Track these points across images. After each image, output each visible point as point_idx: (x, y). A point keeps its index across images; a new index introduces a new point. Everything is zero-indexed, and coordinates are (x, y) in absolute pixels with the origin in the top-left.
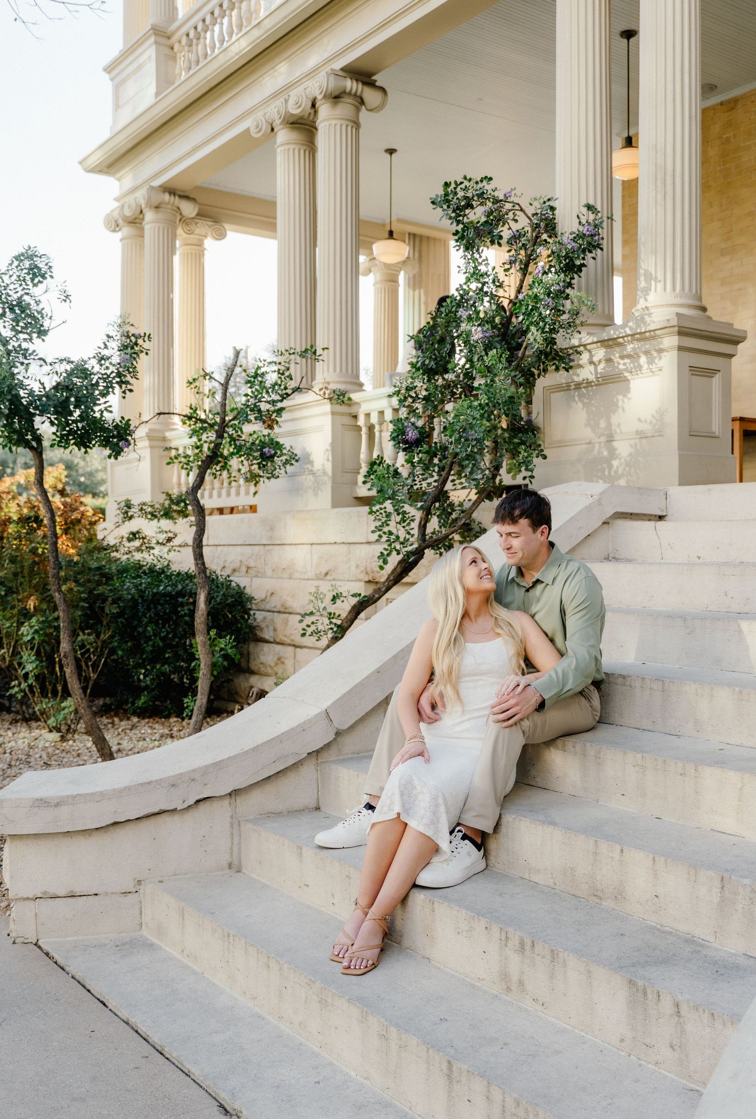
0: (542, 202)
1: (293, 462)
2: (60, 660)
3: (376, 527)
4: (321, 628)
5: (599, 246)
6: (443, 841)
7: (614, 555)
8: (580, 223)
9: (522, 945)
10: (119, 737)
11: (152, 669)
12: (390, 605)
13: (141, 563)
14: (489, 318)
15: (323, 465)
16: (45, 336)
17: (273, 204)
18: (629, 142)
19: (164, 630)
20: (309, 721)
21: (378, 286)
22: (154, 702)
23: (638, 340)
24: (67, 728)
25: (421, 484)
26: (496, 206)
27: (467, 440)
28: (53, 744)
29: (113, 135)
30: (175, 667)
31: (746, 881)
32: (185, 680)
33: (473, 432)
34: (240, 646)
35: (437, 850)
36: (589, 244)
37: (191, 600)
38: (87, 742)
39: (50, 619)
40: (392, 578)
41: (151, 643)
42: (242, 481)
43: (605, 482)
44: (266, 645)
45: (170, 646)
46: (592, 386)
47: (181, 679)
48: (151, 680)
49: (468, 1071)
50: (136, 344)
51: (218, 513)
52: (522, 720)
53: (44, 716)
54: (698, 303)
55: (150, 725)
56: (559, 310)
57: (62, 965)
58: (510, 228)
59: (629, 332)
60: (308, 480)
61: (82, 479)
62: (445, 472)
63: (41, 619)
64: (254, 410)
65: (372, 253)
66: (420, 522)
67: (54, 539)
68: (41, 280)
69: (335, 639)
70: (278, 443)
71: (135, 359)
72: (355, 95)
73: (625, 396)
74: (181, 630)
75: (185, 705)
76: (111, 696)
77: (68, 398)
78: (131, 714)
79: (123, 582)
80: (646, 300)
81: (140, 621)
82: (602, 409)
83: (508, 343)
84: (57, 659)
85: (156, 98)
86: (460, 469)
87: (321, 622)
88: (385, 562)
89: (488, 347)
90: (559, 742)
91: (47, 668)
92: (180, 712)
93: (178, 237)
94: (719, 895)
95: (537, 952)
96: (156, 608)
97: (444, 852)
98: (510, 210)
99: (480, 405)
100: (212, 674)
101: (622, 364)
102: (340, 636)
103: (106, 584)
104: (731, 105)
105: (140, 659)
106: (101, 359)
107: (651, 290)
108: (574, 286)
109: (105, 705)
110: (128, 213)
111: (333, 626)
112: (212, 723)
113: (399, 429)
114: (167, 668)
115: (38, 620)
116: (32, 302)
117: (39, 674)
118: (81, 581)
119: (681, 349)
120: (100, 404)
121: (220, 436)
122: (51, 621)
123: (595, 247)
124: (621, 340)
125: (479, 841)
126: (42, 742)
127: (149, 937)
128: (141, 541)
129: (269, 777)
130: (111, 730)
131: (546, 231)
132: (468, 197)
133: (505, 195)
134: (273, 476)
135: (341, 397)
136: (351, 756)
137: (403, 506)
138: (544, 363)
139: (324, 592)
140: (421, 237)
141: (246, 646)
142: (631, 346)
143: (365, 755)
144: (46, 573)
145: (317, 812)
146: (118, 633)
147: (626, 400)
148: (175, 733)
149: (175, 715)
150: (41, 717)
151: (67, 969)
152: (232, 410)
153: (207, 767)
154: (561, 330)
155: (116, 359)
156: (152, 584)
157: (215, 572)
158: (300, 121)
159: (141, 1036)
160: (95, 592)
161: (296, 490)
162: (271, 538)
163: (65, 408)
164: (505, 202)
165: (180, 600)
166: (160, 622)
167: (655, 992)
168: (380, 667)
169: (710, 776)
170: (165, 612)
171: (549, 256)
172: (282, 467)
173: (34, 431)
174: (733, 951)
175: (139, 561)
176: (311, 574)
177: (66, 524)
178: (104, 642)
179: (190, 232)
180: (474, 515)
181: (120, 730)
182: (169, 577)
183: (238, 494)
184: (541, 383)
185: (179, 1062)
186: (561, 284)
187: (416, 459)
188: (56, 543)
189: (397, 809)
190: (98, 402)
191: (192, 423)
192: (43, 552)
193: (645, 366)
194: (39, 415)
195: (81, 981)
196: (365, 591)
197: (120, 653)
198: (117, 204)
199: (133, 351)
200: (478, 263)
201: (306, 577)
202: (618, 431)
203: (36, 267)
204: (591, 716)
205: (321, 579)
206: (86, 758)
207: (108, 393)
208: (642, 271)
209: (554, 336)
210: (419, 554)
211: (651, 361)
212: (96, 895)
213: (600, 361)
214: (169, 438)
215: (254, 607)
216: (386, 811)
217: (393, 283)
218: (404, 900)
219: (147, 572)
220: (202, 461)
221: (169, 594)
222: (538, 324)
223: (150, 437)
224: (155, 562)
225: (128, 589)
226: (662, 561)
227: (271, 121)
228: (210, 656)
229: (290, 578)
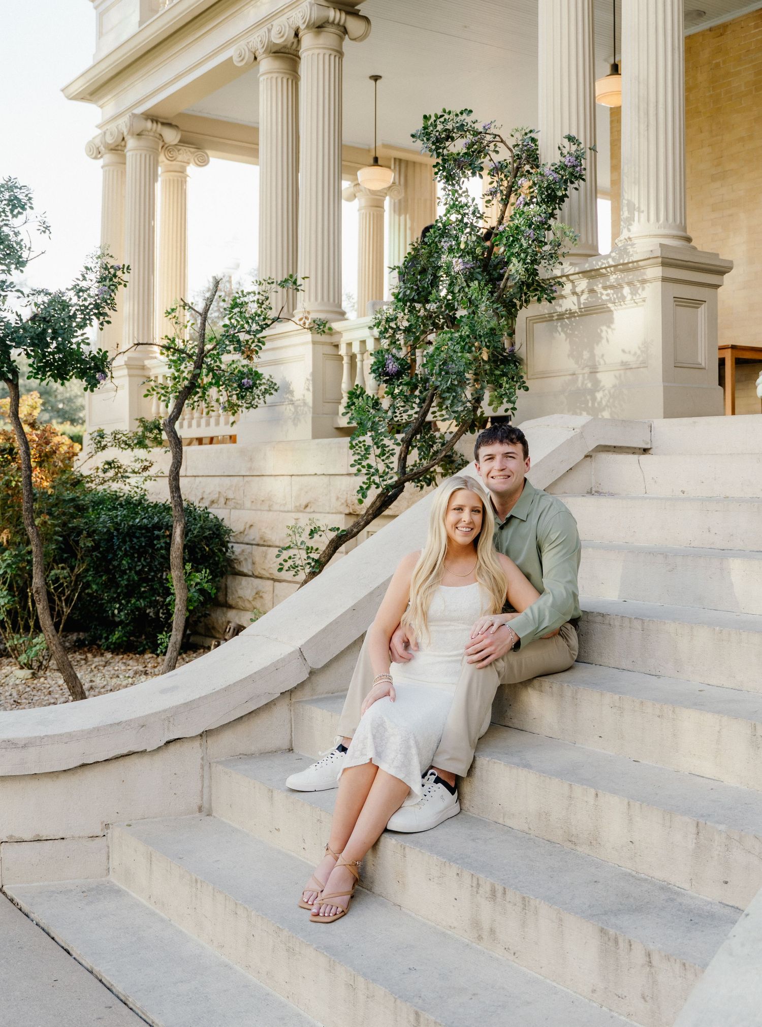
0: (523, 133)
1: (273, 391)
2: (32, 595)
3: (355, 461)
4: (298, 562)
5: (581, 177)
6: (415, 783)
7: (597, 489)
8: (561, 154)
9: (493, 892)
10: (92, 674)
11: (127, 604)
12: (371, 538)
13: (118, 494)
14: (471, 249)
15: (304, 396)
16: (23, 267)
17: (255, 130)
18: (615, 69)
19: (140, 563)
20: (283, 660)
21: (363, 211)
22: (128, 638)
23: (622, 271)
24: (38, 664)
25: (402, 416)
26: (476, 138)
27: (447, 373)
28: (23, 682)
29: (96, 62)
30: (151, 602)
31: (722, 827)
32: (161, 615)
33: (454, 365)
34: (217, 579)
35: (409, 793)
36: (572, 174)
37: (168, 533)
38: (58, 679)
39: (23, 552)
40: (371, 512)
41: (126, 577)
42: (221, 411)
43: (588, 414)
44: (244, 578)
45: (146, 580)
46: (575, 317)
47: (157, 613)
48: (126, 614)
49: (435, 1023)
50: (115, 276)
51: (197, 443)
52: (497, 660)
53: (16, 652)
54: (683, 234)
55: (124, 661)
56: (541, 242)
57: (26, 912)
58: (491, 160)
59: (612, 263)
60: (288, 410)
61: (61, 406)
62: (426, 404)
63: (14, 553)
64: (233, 341)
65: (357, 179)
66: (400, 455)
67: (28, 472)
68: (21, 211)
69: (313, 574)
70: (256, 373)
71: (113, 291)
72: (338, 24)
73: (609, 327)
74: (156, 563)
75: (159, 642)
76: (84, 631)
77: (45, 331)
78: (105, 650)
79: (99, 514)
80: (629, 230)
81: (115, 555)
82: (586, 340)
83: (489, 274)
84: (30, 594)
85: (139, 27)
86: (441, 401)
87: (298, 556)
88: (364, 496)
89: (470, 278)
90: (536, 682)
91: (20, 603)
92: (154, 647)
93: (160, 164)
94: (695, 841)
95: (508, 900)
96: (131, 541)
97: (417, 795)
98: (491, 142)
99: (461, 337)
100: (187, 609)
101: (605, 295)
102: (317, 571)
103: (82, 517)
104: (721, 31)
105: (114, 593)
106: (79, 291)
107: (634, 221)
108: (557, 217)
109: (78, 640)
110: (110, 140)
111: (310, 561)
112: (187, 659)
113: (379, 361)
114: (142, 603)
115: (11, 554)
116: (11, 234)
117: (11, 610)
118: (56, 513)
119: (665, 279)
120: (77, 337)
121: (198, 366)
122: (24, 555)
123: (577, 178)
124: (604, 271)
125: (452, 784)
126: (13, 680)
127: (116, 882)
128: (116, 470)
129: (242, 717)
130: (84, 667)
131: (528, 163)
132: (448, 129)
133: (484, 127)
134: (252, 406)
135: (321, 327)
136: (326, 696)
137: (383, 440)
138: (526, 294)
139: (303, 526)
140: (407, 162)
141: (223, 580)
142: (614, 276)
143: (338, 695)
144: (19, 507)
145: (290, 754)
146: (93, 567)
147: (609, 331)
148: (149, 670)
149: (149, 651)
150: (12, 654)
151: (32, 916)
152: (211, 340)
153: (177, 707)
154: (543, 261)
155: (94, 291)
156: (128, 516)
157: (192, 504)
158: (282, 50)
159: (105, 986)
160: (70, 525)
161: (276, 421)
162: (250, 469)
163: (42, 339)
164: (486, 133)
165: (156, 532)
166: (136, 555)
167: (627, 941)
168: (355, 605)
169: (689, 719)
170: (141, 546)
171: (530, 187)
172: (261, 397)
173: (10, 363)
174: (709, 899)
175: (116, 492)
176: (290, 507)
177: (40, 456)
178: (78, 576)
179: (173, 159)
180: (456, 447)
181: (93, 666)
182: (145, 509)
183: (217, 423)
184: (523, 315)
185: (143, 1013)
186: (543, 215)
187: (397, 391)
188: (30, 477)
189: (370, 754)
190: (75, 334)
191: (169, 353)
192: (17, 486)
193: (629, 297)
194: (15, 347)
195: (46, 928)
196: (344, 524)
197: (94, 587)
198: (99, 131)
199: (111, 283)
200: (459, 194)
201: (286, 509)
202: (602, 362)
203: (16, 198)
204: (568, 655)
205: (301, 512)
206: (57, 696)
207: (85, 325)
208: (625, 202)
209: (536, 267)
210: (398, 488)
211: (634, 293)
212: (63, 839)
213: (583, 292)
214: (149, 366)
215: (232, 539)
216: (358, 755)
217: (379, 209)
218: (375, 846)
219: (124, 503)
220: (179, 392)
221: (145, 527)
222: (519, 255)
223: (128, 366)
224: (132, 493)
225: (104, 522)
226: (645, 495)
227: (254, 50)
228: (186, 591)
229: (270, 510)
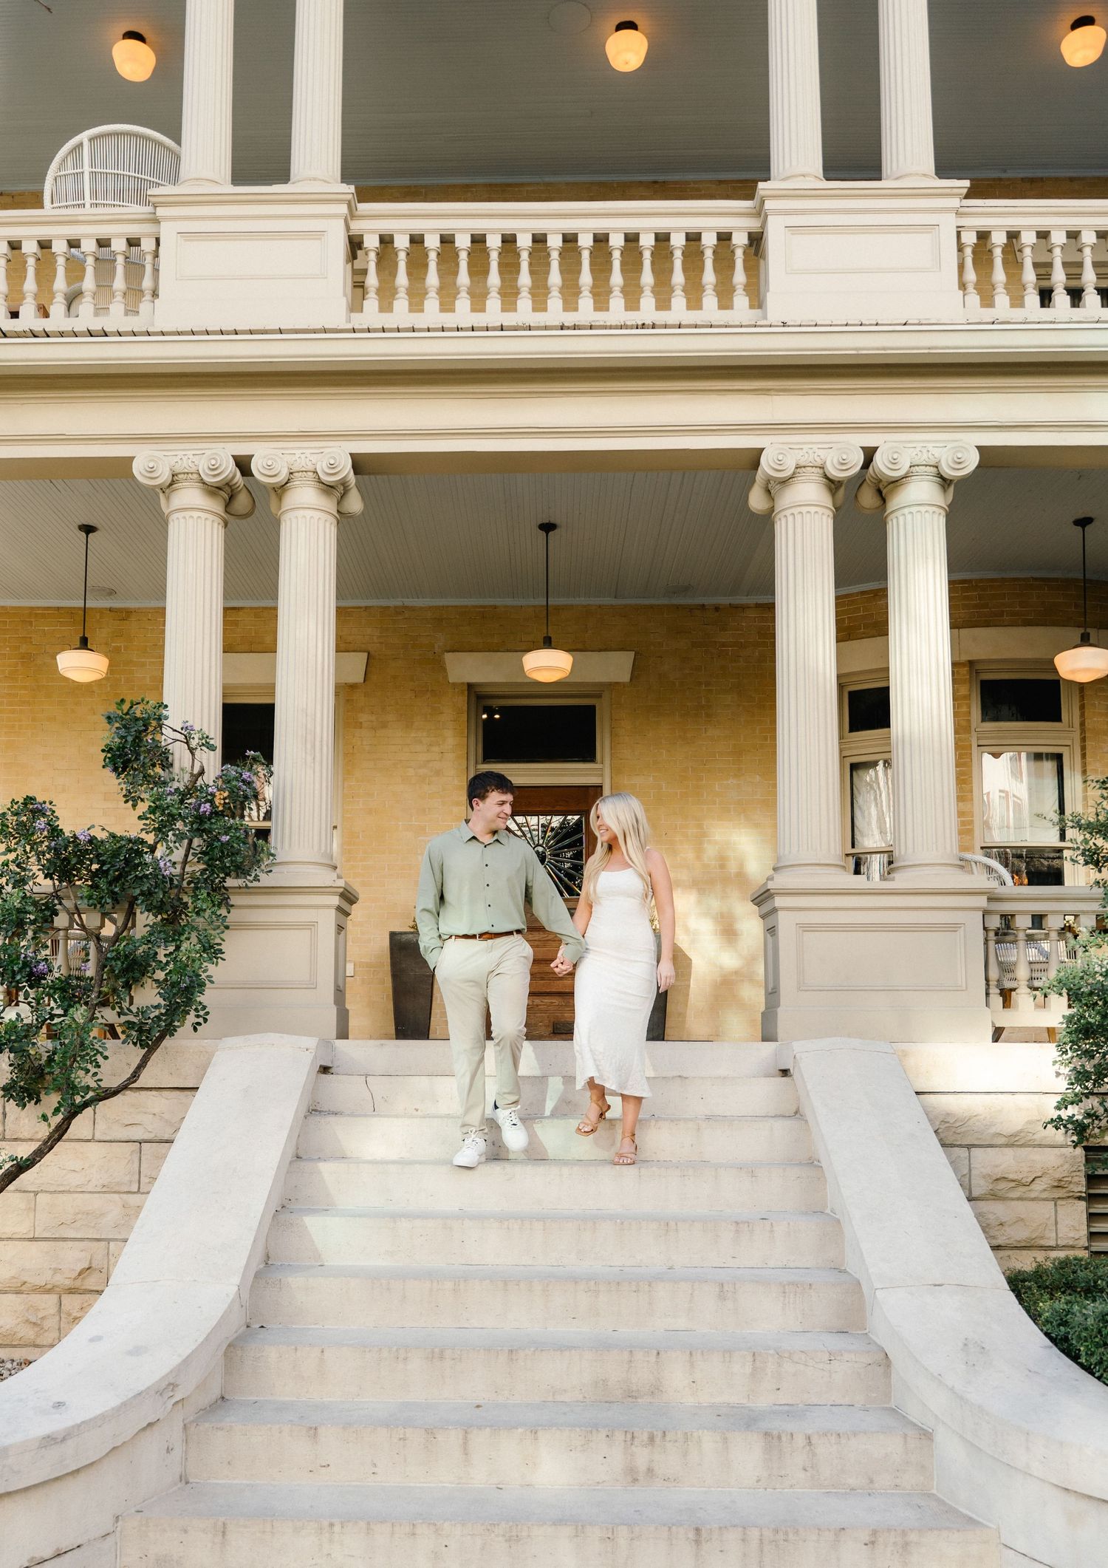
20: (233, 1300)
54: (329, 862)
145: (226, 1401)
212: (80, 1546)
